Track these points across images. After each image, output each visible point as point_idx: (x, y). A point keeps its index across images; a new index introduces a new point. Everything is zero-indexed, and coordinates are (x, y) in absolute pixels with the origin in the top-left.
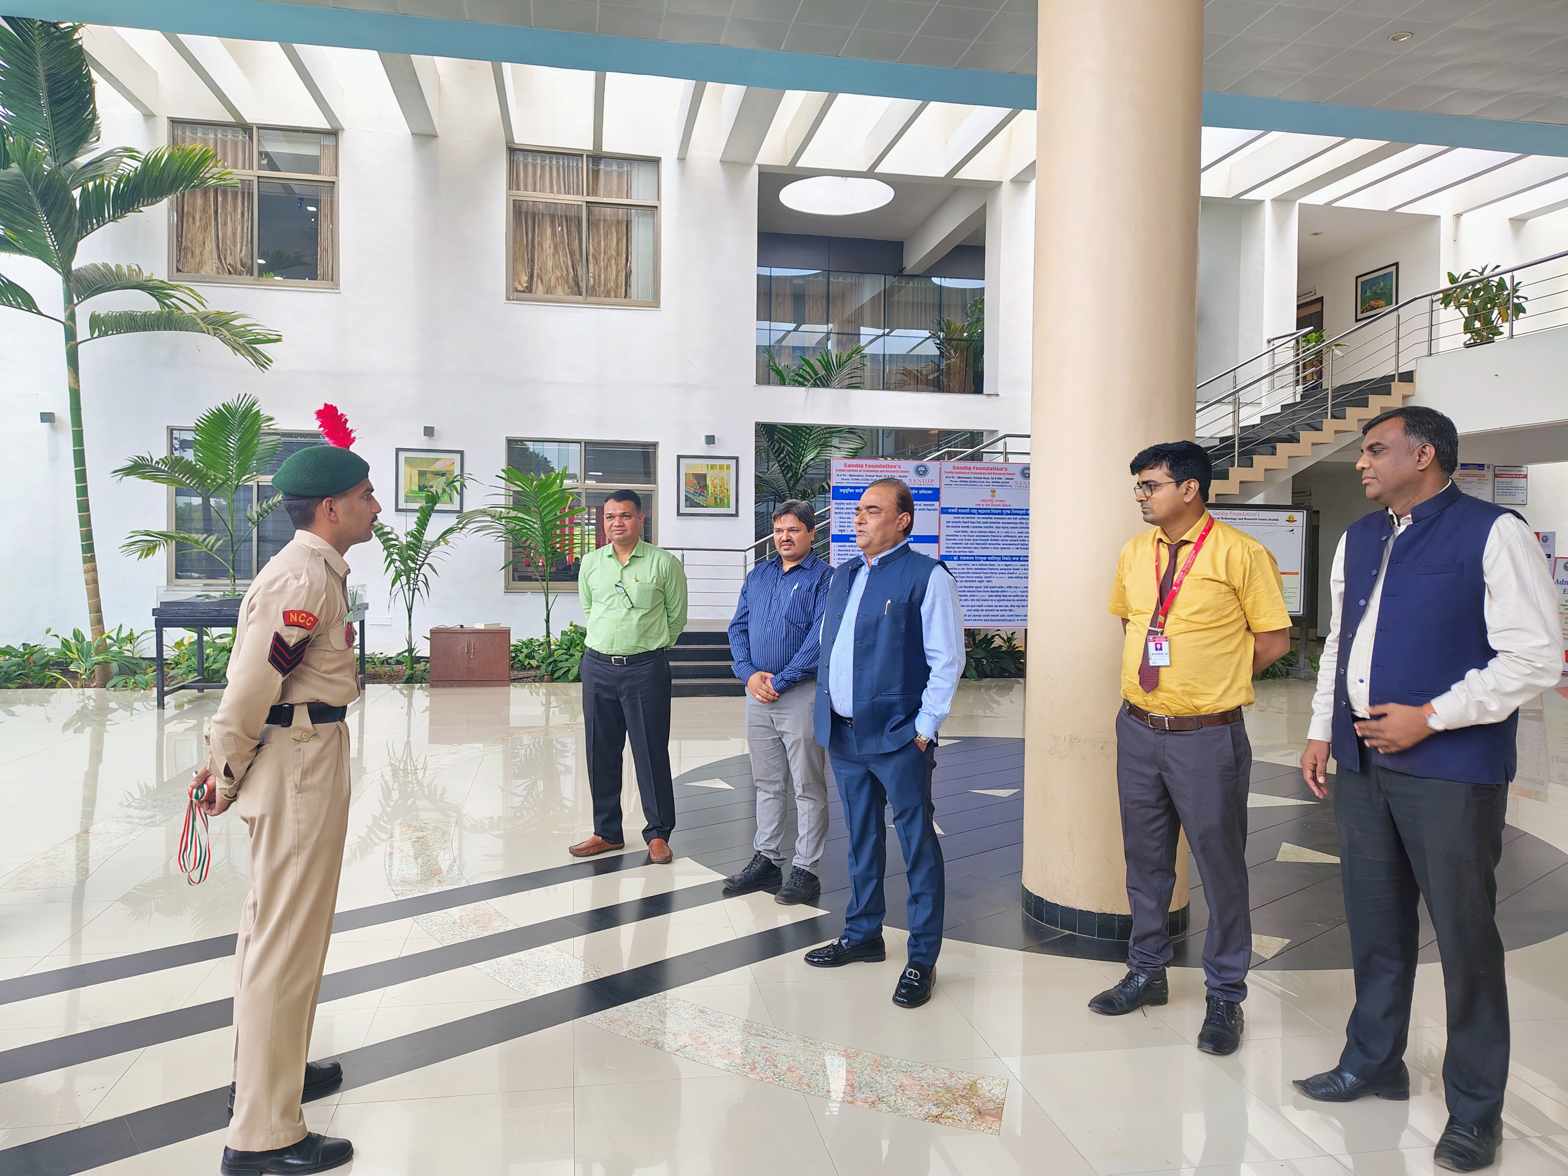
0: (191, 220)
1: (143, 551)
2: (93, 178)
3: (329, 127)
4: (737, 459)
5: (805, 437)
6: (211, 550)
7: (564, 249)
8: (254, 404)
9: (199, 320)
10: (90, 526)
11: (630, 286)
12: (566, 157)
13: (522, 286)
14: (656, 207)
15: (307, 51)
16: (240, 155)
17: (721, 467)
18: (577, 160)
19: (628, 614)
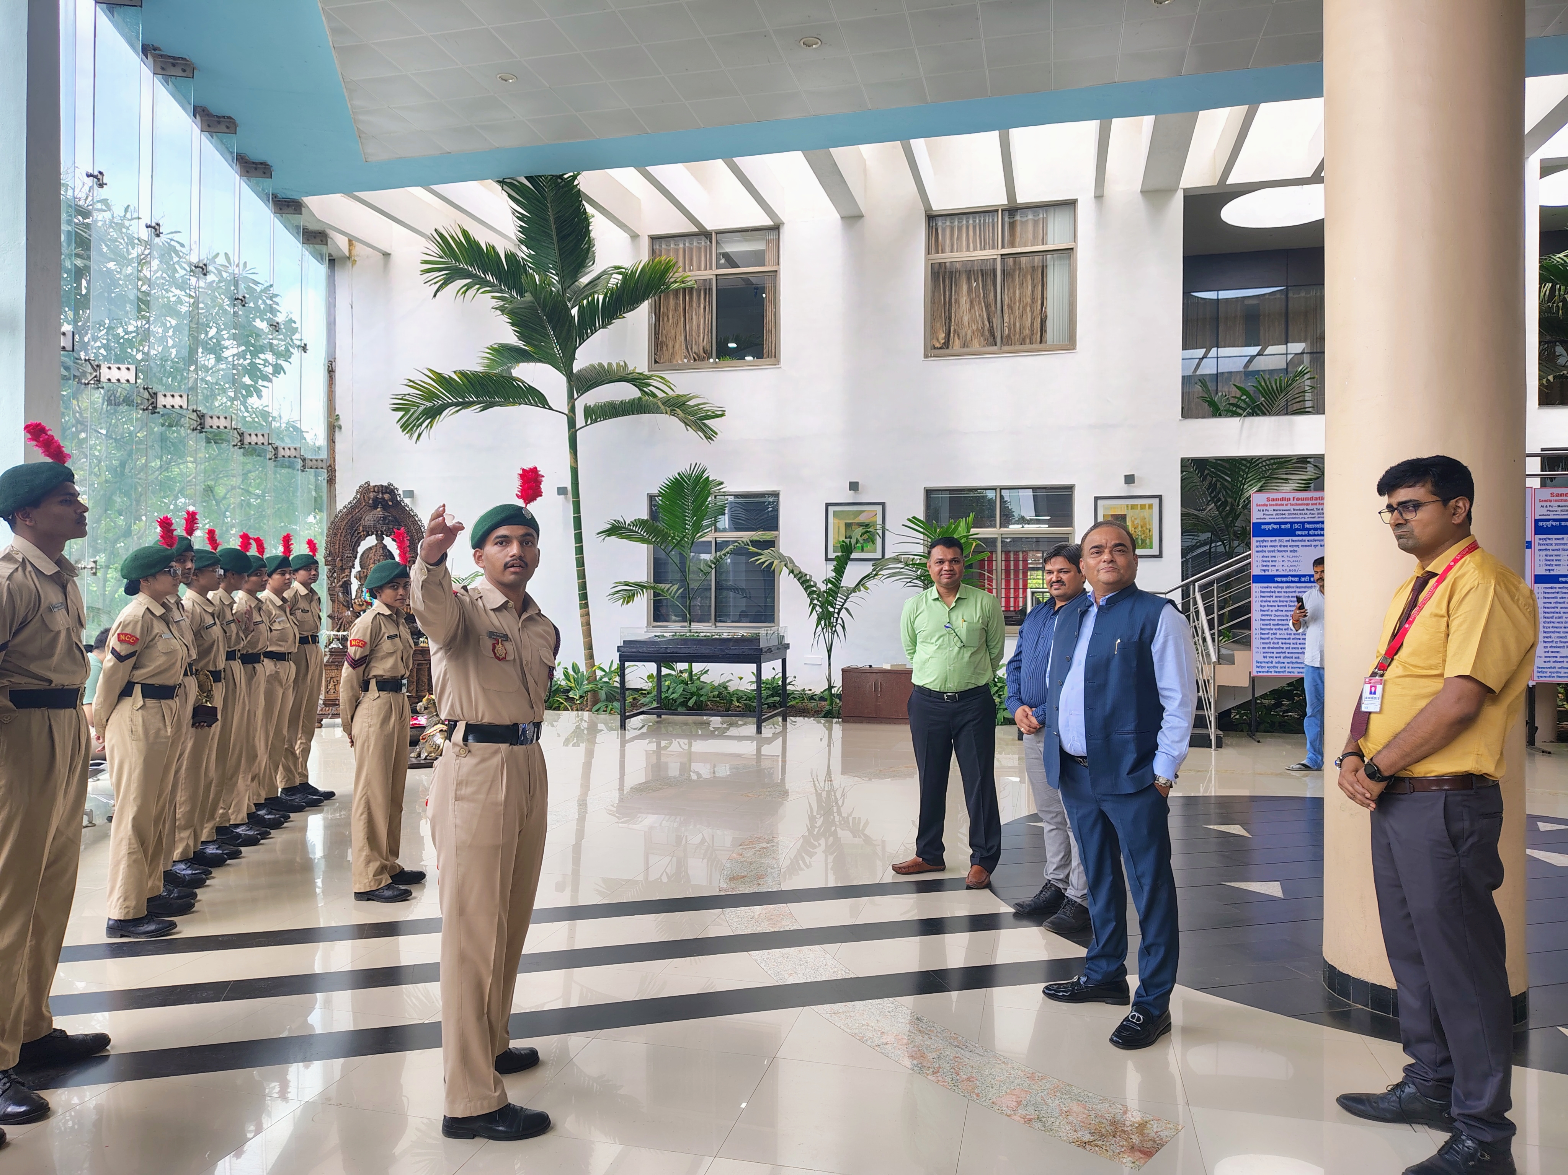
0: (666, 319)
1: (625, 598)
2: (586, 297)
3: (772, 223)
4: (1160, 497)
5: (1244, 471)
6: (673, 597)
7: (980, 303)
8: (704, 472)
9: (660, 404)
10: (585, 578)
11: (1046, 331)
12: (982, 215)
13: (940, 343)
14: (1072, 249)
15: (745, 163)
16: (703, 258)
17: (1143, 507)
18: (993, 216)
19: (959, 652)
